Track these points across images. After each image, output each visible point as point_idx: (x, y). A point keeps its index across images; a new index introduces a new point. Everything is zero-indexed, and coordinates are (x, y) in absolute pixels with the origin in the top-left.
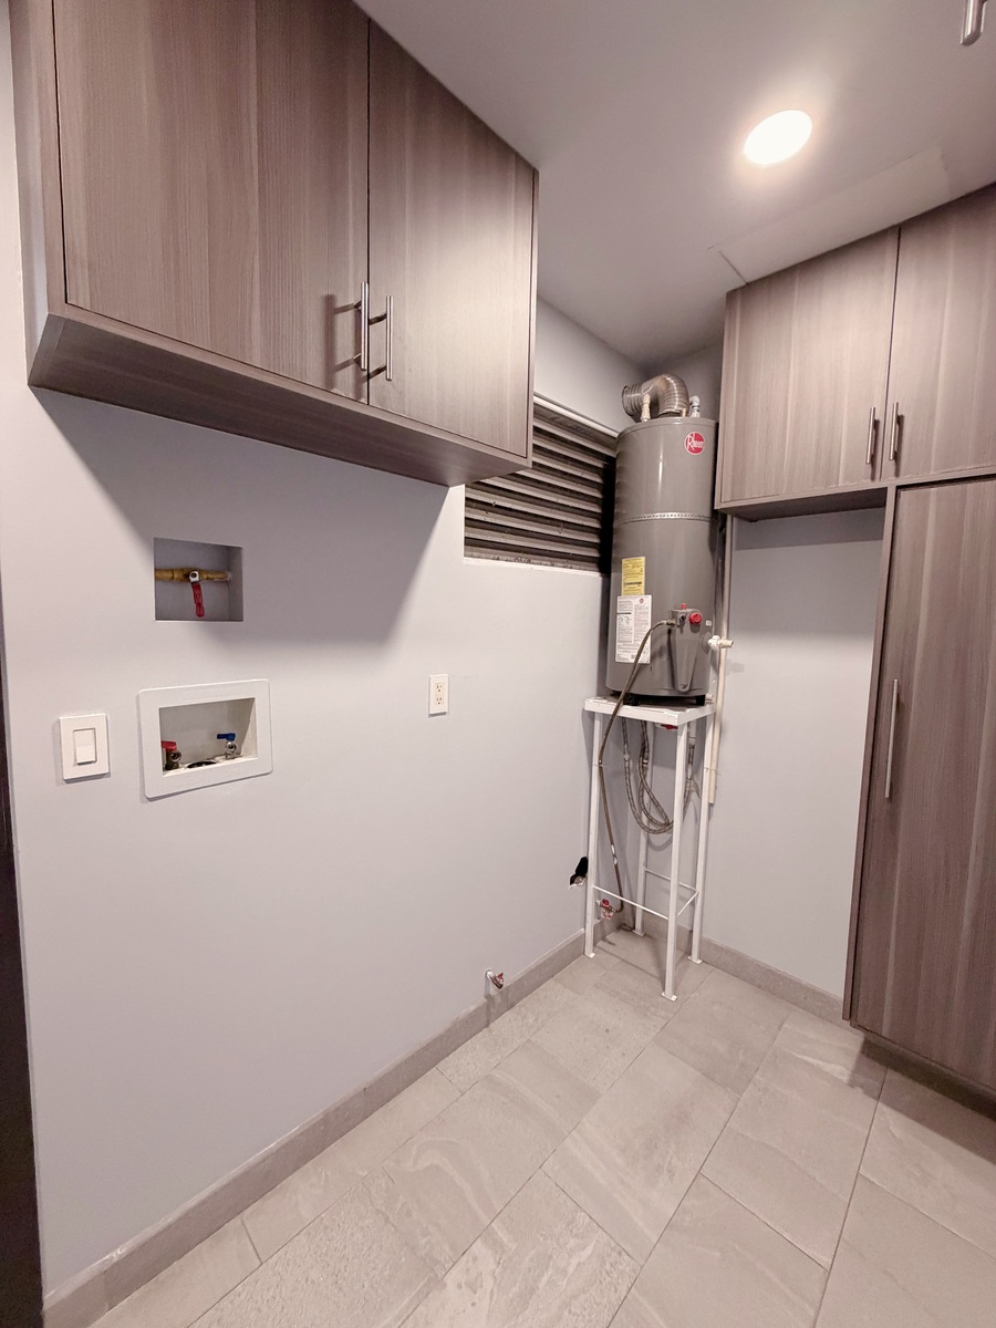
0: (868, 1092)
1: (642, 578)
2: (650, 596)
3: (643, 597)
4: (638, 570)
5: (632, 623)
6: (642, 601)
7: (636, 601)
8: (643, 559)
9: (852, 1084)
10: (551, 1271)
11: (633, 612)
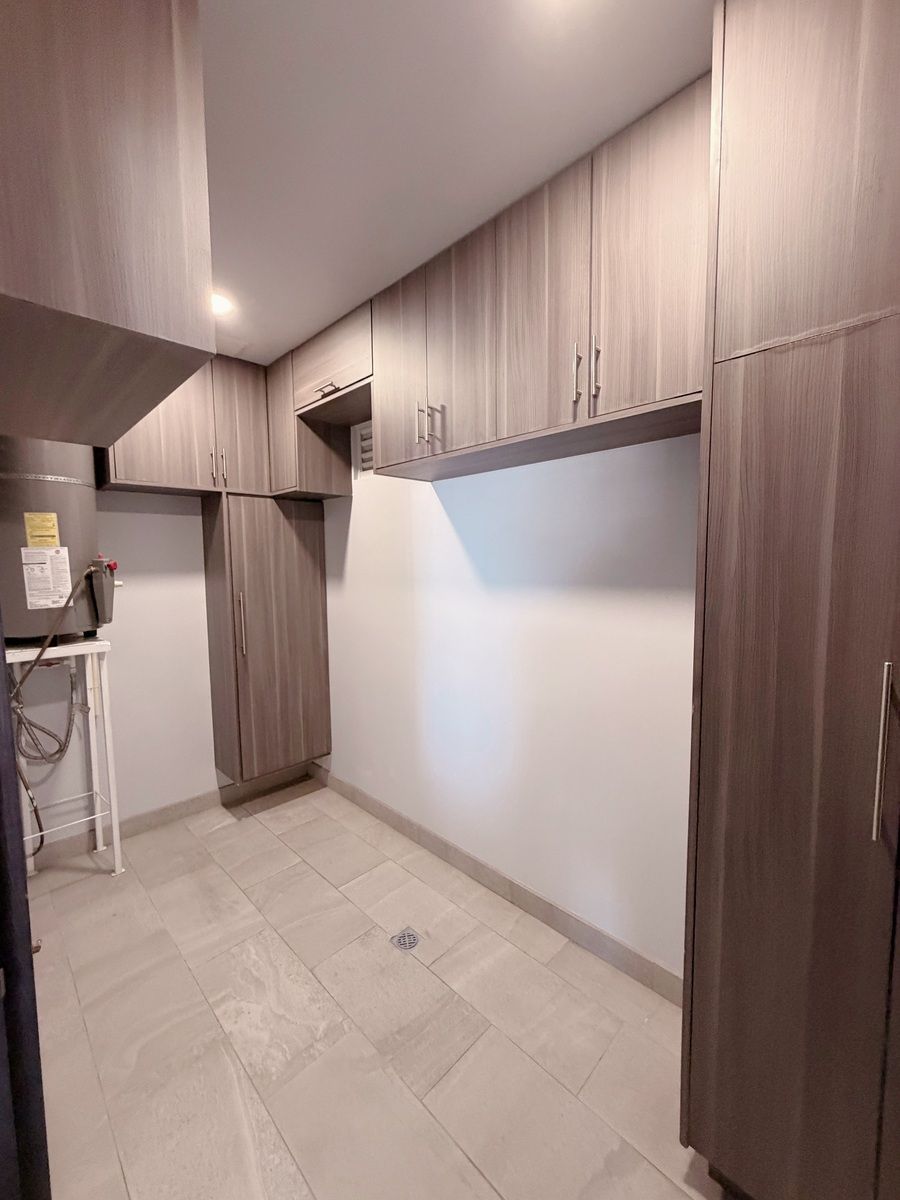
0: (247, 817)
1: (55, 532)
2: (66, 548)
3: (59, 548)
4: (50, 524)
5: (48, 572)
6: (58, 552)
7: (51, 552)
8: (54, 516)
9: (239, 819)
10: (252, 969)
11: (48, 562)
